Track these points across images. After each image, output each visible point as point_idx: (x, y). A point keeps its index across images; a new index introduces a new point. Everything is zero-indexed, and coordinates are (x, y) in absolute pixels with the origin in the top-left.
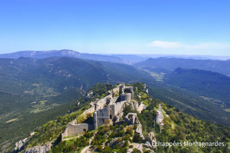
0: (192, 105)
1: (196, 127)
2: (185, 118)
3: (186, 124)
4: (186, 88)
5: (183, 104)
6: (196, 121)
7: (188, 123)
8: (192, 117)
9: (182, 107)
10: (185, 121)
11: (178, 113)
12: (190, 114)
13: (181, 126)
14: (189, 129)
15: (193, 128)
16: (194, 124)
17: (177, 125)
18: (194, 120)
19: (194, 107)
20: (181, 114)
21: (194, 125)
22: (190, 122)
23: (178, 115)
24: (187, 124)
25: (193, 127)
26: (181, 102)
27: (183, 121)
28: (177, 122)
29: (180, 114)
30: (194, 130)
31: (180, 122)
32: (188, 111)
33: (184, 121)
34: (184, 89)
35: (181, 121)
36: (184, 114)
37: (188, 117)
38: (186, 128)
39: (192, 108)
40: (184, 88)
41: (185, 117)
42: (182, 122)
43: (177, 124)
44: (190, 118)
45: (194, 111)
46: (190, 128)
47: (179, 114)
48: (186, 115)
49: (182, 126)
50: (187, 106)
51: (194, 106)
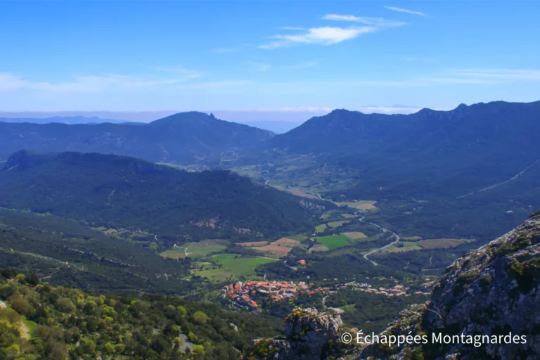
0: (73, 257)
1: (93, 318)
2: (60, 300)
3: (63, 314)
4: (50, 210)
5: (46, 258)
6: (92, 300)
7: (68, 310)
8: (77, 290)
9: (44, 268)
10: (60, 308)
11: (35, 288)
12: (70, 284)
13: (49, 324)
14: (74, 327)
15: (85, 323)
16: (87, 309)
17: (35, 324)
18: (86, 297)
19: (78, 262)
20: (46, 289)
21: (88, 313)
22: (74, 307)
23: (38, 295)
24: (65, 316)
25: (85, 320)
26: (39, 253)
27: (53, 310)
28: (36, 317)
29: (41, 291)
30: (88, 326)
31: (45, 315)
32: (66, 278)
33: (56, 308)
34: (43, 215)
35: (48, 309)
36: (54, 289)
37: (66, 293)
38: (67, 327)
39: (75, 266)
40: (43, 212)
41: (57, 297)
42: (50, 312)
43: (37, 322)
44: (74, 296)
45: (81, 273)
46: (78, 323)
47: (37, 290)
48: (60, 291)
49: (54, 324)
50: (60, 262)
51: (79, 259)
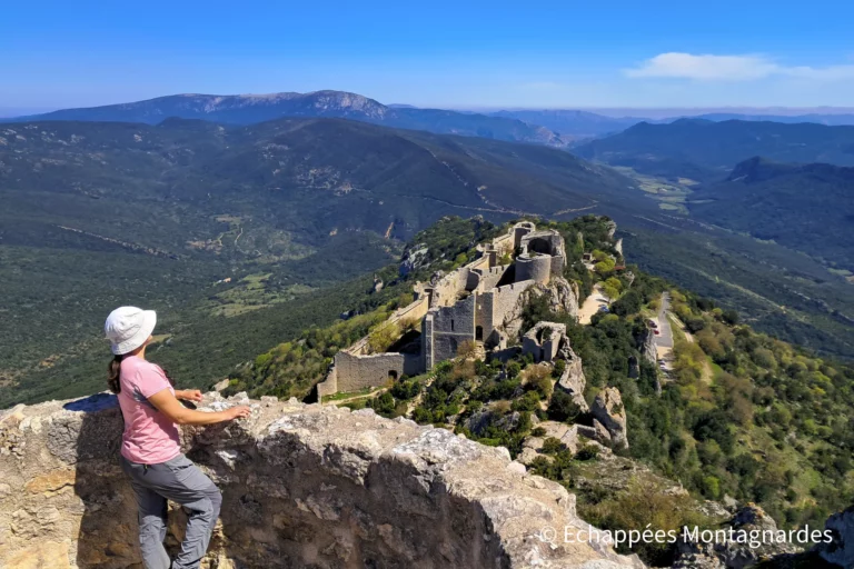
0: (794, 302)
1: (797, 384)
2: (759, 350)
3: (759, 368)
4: (776, 237)
5: (757, 296)
6: (802, 361)
7: (767, 366)
8: (784, 344)
9: (750, 307)
10: (756, 360)
11: (731, 329)
12: (781, 334)
13: (737, 375)
14: (769, 388)
15: (784, 387)
16: (793, 371)
17: (722, 370)
18: (794, 355)
19: (800, 309)
20: (744, 333)
21: (792, 376)
22: (775, 363)
23: (733, 337)
24: (761, 371)
25: (785, 383)
26: (749, 288)
27: (748, 361)
28: (723, 362)
29: (738, 334)
30: (787, 391)
31: (734, 363)
32: (778, 326)
33: (752, 358)
34: (766, 242)
35: (741, 356)
36: (756, 335)
37: (769, 344)
38: (758, 384)
39: (793, 313)
40: (767, 238)
41: (756, 346)
42: (743, 361)
43: (724, 369)
44: (778, 350)
45: (800, 324)
46: (775, 384)
47: (733, 331)
48: (762, 341)
49: (744, 376)
50: (774, 304)
51: (801, 305)
